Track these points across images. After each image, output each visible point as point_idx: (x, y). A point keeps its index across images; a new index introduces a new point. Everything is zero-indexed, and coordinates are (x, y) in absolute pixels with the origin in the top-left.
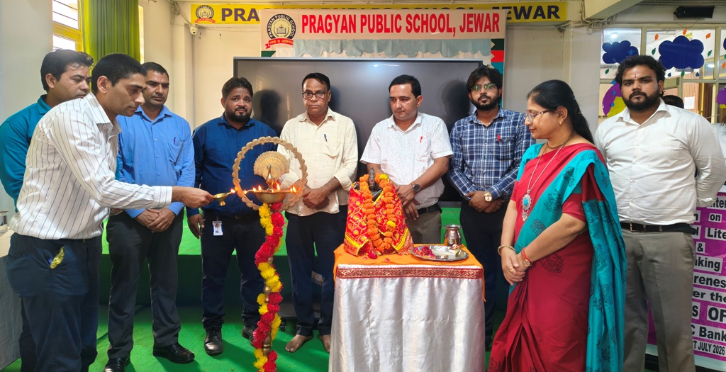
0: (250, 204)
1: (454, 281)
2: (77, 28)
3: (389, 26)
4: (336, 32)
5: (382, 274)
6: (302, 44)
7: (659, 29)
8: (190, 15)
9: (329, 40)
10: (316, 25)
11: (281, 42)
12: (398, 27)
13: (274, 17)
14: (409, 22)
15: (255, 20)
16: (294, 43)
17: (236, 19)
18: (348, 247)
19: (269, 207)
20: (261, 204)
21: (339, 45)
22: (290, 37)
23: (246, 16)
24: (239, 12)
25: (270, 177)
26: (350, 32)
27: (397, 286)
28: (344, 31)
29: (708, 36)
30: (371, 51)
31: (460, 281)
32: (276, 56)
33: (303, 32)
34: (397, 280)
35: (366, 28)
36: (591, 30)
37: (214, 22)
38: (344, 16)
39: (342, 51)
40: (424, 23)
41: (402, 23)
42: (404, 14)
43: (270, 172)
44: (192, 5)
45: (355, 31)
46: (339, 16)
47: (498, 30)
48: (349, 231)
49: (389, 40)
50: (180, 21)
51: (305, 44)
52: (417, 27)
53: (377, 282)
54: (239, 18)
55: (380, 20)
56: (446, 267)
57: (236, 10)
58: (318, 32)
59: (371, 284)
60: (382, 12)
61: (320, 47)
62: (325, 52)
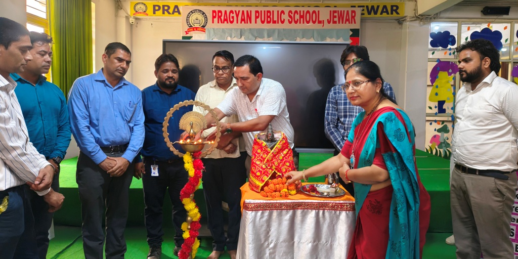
0: (176, 152)
1: (335, 213)
2: (45, 18)
3: (275, 19)
4: (237, 23)
5: (279, 207)
6: (212, 32)
7: (470, 23)
8: (129, 10)
9: (232, 29)
10: (222, 18)
11: (196, 30)
12: (282, 20)
13: (192, 12)
14: (290, 16)
15: (177, 13)
16: (206, 31)
17: (164, 13)
18: (253, 185)
19: (191, 155)
20: (184, 152)
21: (239, 32)
22: (204, 26)
23: (171, 11)
24: (166, 8)
25: (192, 131)
26: (247, 23)
27: (290, 216)
28: (243, 22)
29: (505, 28)
30: (263, 37)
31: (340, 213)
32: (193, 39)
33: (213, 22)
34: (291, 212)
35: (259, 20)
36: (422, 23)
37: (147, 15)
38: (243, 12)
39: (241, 37)
40: (301, 17)
41: (285, 17)
42: (286, 10)
43: (192, 127)
44: (131, 2)
45: (251, 23)
46: (239, 11)
47: (355, 23)
48: (253, 172)
49: (276, 29)
50: (122, 13)
51: (214, 31)
52: (296, 20)
53: (275, 213)
54: (166, 12)
55: (269, 14)
56: (329, 202)
57: (164, 6)
58: (224, 23)
59: (270, 215)
60: (271, 9)
61: (225, 34)
62: (229, 38)
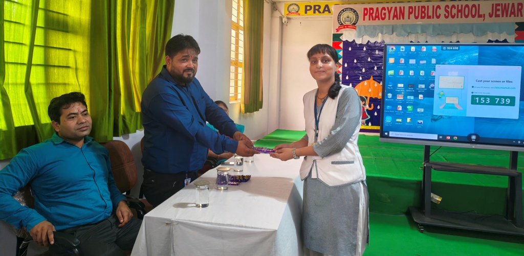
3: (430, 14)
4: (389, 19)
8: (283, 11)
9: (384, 25)
10: (374, 15)
11: (347, 28)
12: (438, 15)
13: (343, 10)
14: (446, 11)
15: (328, 12)
16: (357, 28)
21: (391, 29)
22: (354, 24)
23: (321, 10)
24: (317, 8)
26: (400, 19)
28: (395, 18)
30: (416, 33)
32: (343, 37)
33: (364, 20)
37: (299, 14)
38: (396, 8)
39: (393, 33)
40: (459, 11)
41: (442, 12)
42: (442, 5)
44: (285, 4)
45: (403, 19)
46: (392, 8)
47: (522, 16)
49: (430, 24)
50: (277, 14)
51: (365, 29)
52: (453, 14)
54: (316, 11)
55: (423, 10)
57: (315, 6)
58: (375, 20)
60: (425, 4)
61: (376, 30)
62: (380, 34)
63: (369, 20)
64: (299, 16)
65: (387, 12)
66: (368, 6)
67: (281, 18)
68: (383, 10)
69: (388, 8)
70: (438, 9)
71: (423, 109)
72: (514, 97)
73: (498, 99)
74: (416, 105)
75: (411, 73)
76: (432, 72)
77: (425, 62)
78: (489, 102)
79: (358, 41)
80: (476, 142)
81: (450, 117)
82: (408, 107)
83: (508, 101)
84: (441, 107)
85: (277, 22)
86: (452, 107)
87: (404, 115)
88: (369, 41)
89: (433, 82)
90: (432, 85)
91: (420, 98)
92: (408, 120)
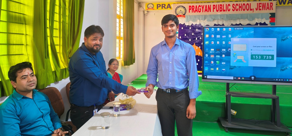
3: (225, 9)
4: (203, 12)
8: (145, 7)
9: (200, 15)
11: (180, 16)
12: (229, 9)
13: (178, 7)
15: (169, 8)
16: (186, 17)
17: (162, 8)
21: (204, 17)
22: (184, 14)
23: (166, 7)
28: (206, 11)
30: (217, 19)
33: (189, 12)
35: (215, 10)
37: (154, 9)
38: (206, 6)
40: (240, 7)
41: (231, 7)
42: (231, 4)
44: (145, 3)
45: (210, 11)
47: (272, 9)
49: (225, 14)
50: (141, 9)
51: (190, 17)
52: (237, 9)
55: (221, 6)
57: (162, 5)
58: (195, 12)
60: (222, 3)
61: (196, 18)
62: (198, 20)
63: (192, 12)
64: (154, 10)
65: (201, 8)
66: (191, 5)
67: (144, 12)
68: (200, 7)
69: (202, 6)
70: (229, 6)
71: (225, 63)
72: (274, 55)
73: (265, 56)
74: (221, 60)
75: (218, 42)
76: (229, 42)
77: (225, 36)
78: (260, 58)
79: (187, 24)
80: (254, 81)
81: (240, 67)
82: (217, 62)
83: (270, 57)
84: (235, 61)
85: (142, 14)
86: (240, 61)
87: (215, 66)
88: (192, 24)
89: (230, 48)
90: (229, 49)
91: (223, 57)
92: (217, 69)
